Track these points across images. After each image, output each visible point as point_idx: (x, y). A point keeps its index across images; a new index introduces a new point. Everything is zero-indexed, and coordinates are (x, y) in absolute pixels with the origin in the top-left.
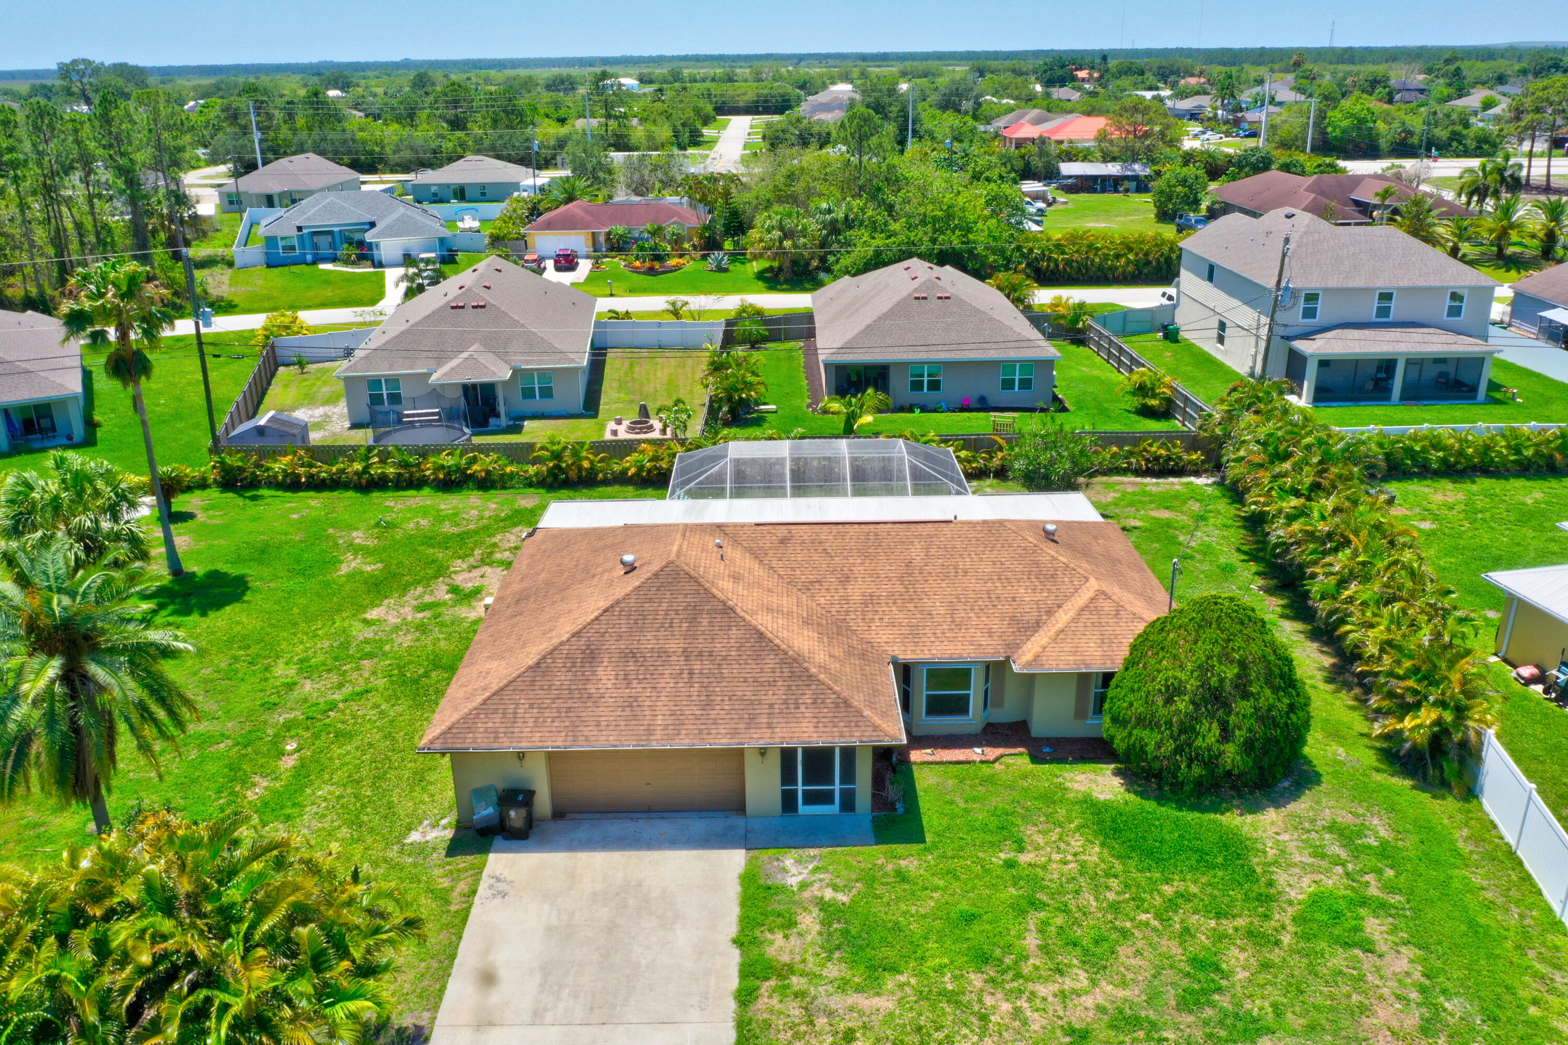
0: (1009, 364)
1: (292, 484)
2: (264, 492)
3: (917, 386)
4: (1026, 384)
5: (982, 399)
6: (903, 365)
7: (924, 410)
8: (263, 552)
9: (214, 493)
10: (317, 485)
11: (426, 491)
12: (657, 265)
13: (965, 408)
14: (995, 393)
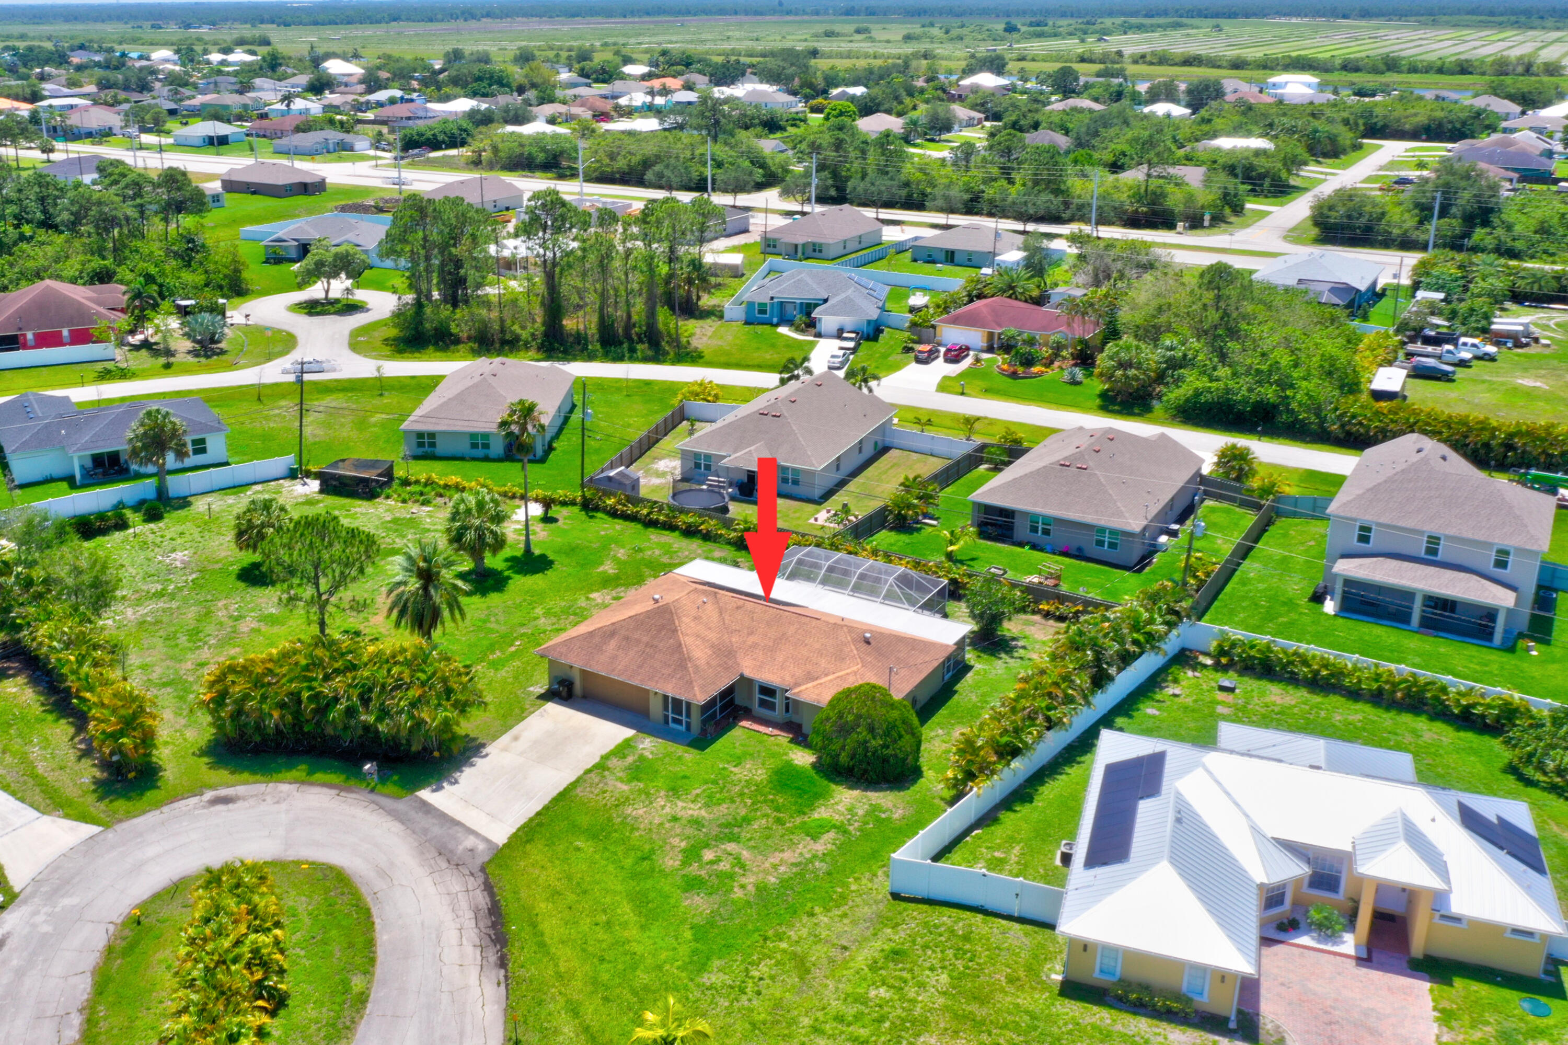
0: (1102, 530)
1: (613, 514)
2: (599, 515)
3: (1034, 529)
4: (1112, 545)
5: (1079, 549)
6: (1025, 514)
7: (1034, 547)
8: (573, 550)
9: (576, 509)
10: (626, 517)
11: (677, 533)
12: (1020, 370)
13: (1065, 553)
14: (1092, 549)
